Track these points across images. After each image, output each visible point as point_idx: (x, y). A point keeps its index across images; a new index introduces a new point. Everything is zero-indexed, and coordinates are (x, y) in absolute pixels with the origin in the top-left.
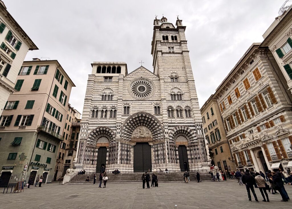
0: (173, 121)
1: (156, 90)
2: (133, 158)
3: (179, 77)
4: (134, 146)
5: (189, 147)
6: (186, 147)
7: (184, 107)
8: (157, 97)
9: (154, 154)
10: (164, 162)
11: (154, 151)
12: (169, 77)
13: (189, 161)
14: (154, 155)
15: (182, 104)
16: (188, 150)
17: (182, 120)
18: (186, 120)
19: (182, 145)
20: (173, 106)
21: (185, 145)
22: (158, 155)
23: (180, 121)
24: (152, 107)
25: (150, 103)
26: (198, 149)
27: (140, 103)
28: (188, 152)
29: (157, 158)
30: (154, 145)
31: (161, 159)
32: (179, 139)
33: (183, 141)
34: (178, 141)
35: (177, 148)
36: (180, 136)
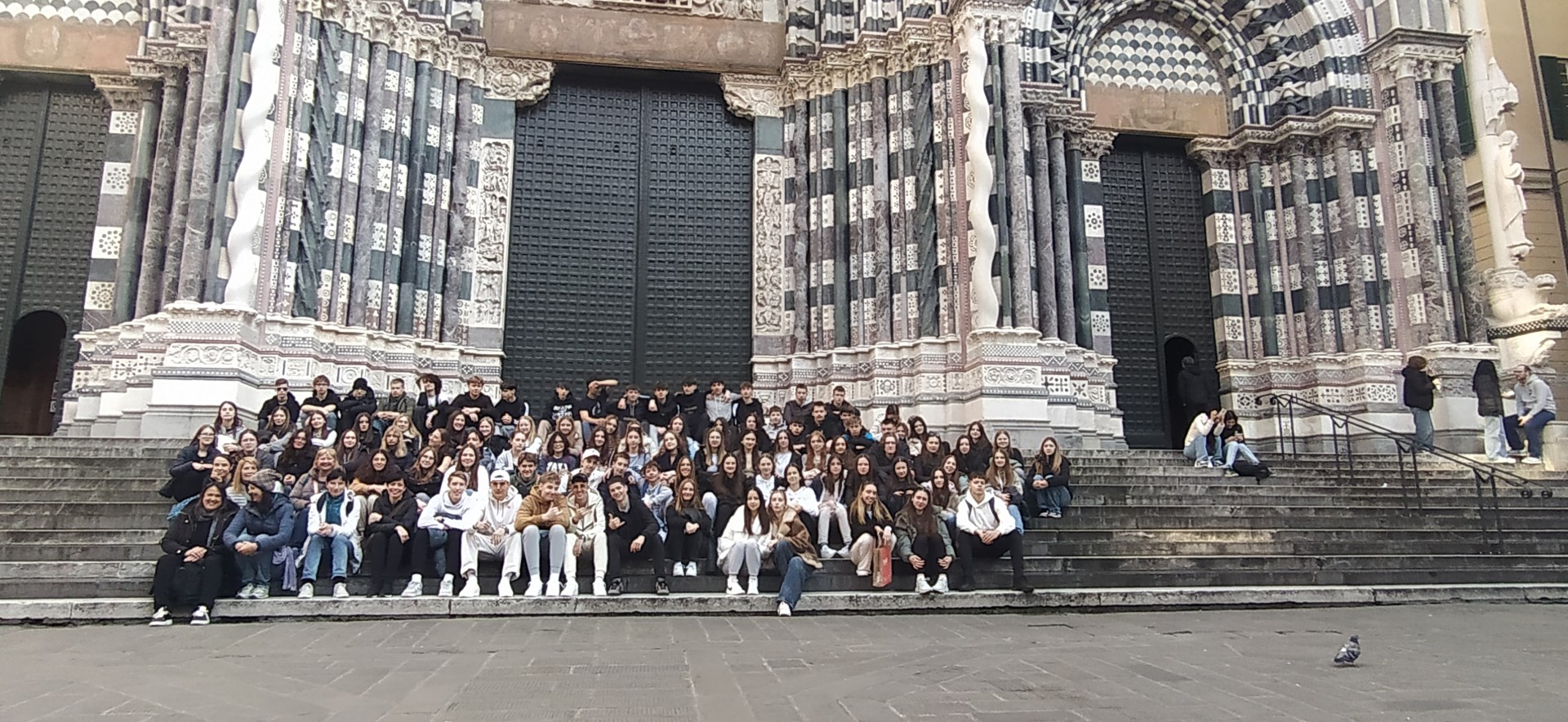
2: (503, 266)
4: (523, 109)
5: (1233, 161)
6: (1198, 166)
9: (787, 230)
10: (929, 323)
11: (791, 184)
13: (1230, 329)
14: (792, 239)
16: (1226, 203)
19: (1162, 128)
21: (1186, 130)
22: (844, 240)
26: (1365, 184)
28: (1225, 228)
29: (826, 272)
30: (790, 112)
31: (882, 288)
32: (1125, 59)
33: (1168, 83)
34: (1113, 84)
35: (1088, 163)
36: (1139, 24)
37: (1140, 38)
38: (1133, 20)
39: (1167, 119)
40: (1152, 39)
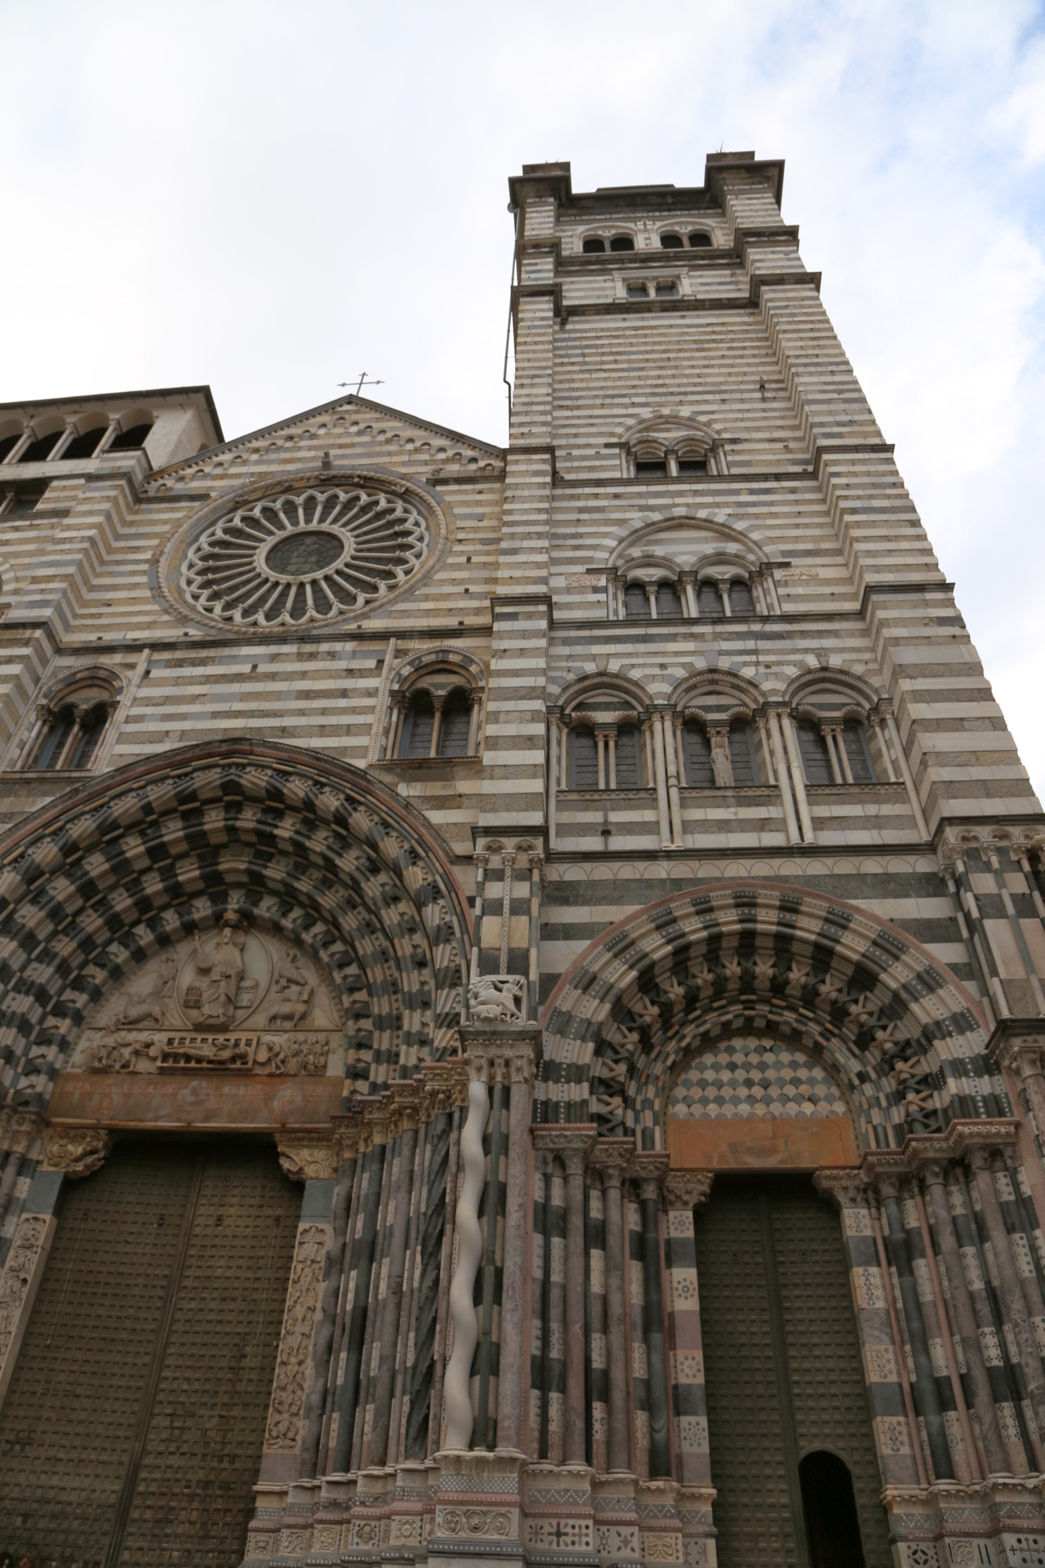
0: (630, 828)
1: (457, 548)
3: (728, 447)
4: (70, 1182)
7: (781, 686)
8: (462, 604)
12: (616, 451)
15: (755, 652)
16: (868, 1252)
17: (763, 825)
18: (819, 823)
19: (770, 1162)
20: (635, 674)
21: (805, 1163)
22: (360, 1324)
23: (724, 826)
24: (371, 693)
25: (366, 655)
26: (1020, 1215)
27: (245, 659)
28: (871, 1288)
29: (341, 1368)
30: (338, 1172)
31: (383, 1392)
32: (719, 1085)
33: (776, 1108)
34: (706, 1115)
35: (677, 1213)
36: (737, 1043)
37: (738, 1058)
38: (730, 1039)
39: (774, 1151)
40: (754, 1059)
